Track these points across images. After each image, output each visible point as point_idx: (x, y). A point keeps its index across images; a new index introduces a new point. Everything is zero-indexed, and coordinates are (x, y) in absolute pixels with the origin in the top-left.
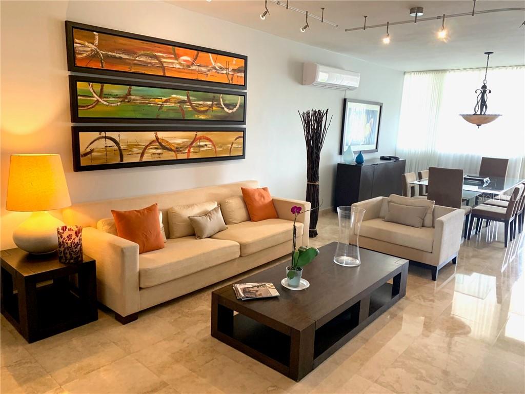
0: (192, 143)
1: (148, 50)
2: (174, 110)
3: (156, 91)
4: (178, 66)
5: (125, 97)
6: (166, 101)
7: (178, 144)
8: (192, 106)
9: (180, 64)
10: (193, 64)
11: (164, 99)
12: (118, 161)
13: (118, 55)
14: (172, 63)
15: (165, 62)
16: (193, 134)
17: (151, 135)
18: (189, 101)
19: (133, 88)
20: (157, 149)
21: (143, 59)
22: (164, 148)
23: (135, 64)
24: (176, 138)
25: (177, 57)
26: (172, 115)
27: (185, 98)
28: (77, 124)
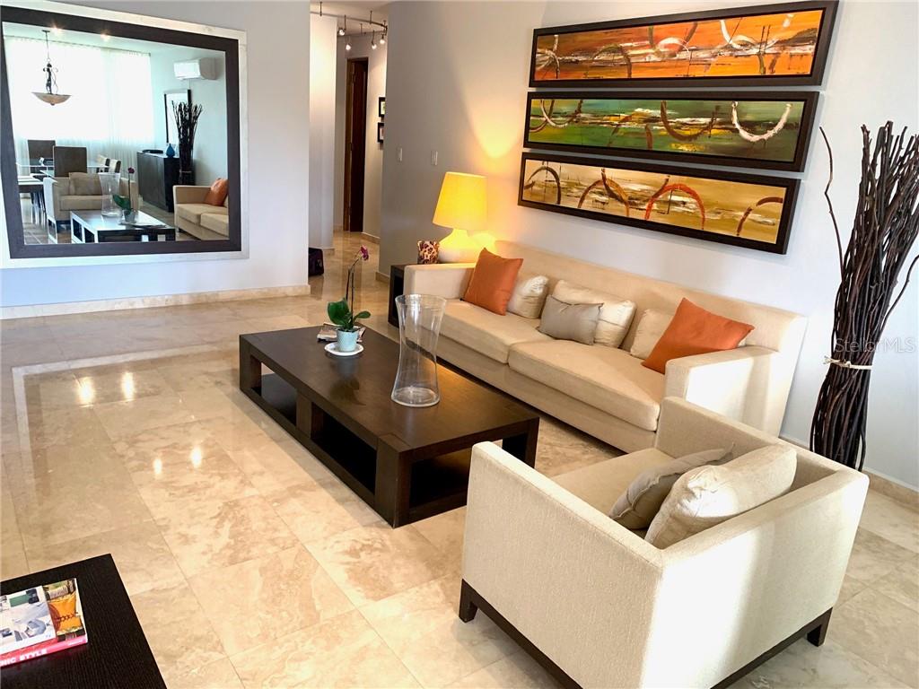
0: (657, 194)
1: (610, 41)
2: (635, 133)
3: (613, 104)
4: (654, 58)
5: (574, 116)
6: (626, 120)
7: (633, 192)
8: (668, 128)
9: (658, 53)
10: (681, 49)
11: (623, 116)
12: (554, 203)
13: (574, 59)
14: (645, 55)
15: (634, 56)
16: (661, 178)
17: (595, 172)
18: (664, 118)
19: (586, 101)
20: (601, 194)
21: (603, 57)
22: (612, 195)
23: (593, 67)
24: (632, 181)
25: (654, 42)
26: (631, 143)
27: (657, 113)
28: (527, 150)
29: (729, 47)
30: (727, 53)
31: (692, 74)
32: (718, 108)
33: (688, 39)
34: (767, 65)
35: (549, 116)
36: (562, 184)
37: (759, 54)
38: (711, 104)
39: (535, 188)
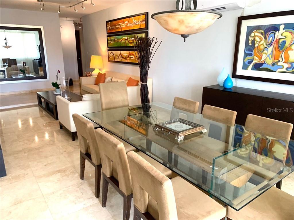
0: (129, 56)
1: (118, 23)
2: (123, 43)
3: (120, 37)
4: (124, 26)
5: (114, 40)
6: (122, 40)
7: (125, 56)
8: (128, 41)
9: (125, 25)
10: (128, 24)
11: (122, 39)
12: (114, 60)
13: (113, 27)
14: (123, 25)
16: (128, 52)
17: (119, 52)
18: (127, 39)
19: (116, 37)
20: (121, 57)
21: (117, 26)
22: (122, 57)
23: (116, 29)
24: (125, 53)
25: (124, 22)
26: (123, 45)
27: (126, 38)
28: (108, 49)
29: (134, 23)
30: (134, 24)
31: (130, 29)
32: (134, 36)
33: (129, 22)
34: (140, 26)
35: (111, 41)
36: (115, 56)
37: (138, 24)
38: (133, 35)
39: (111, 57)
